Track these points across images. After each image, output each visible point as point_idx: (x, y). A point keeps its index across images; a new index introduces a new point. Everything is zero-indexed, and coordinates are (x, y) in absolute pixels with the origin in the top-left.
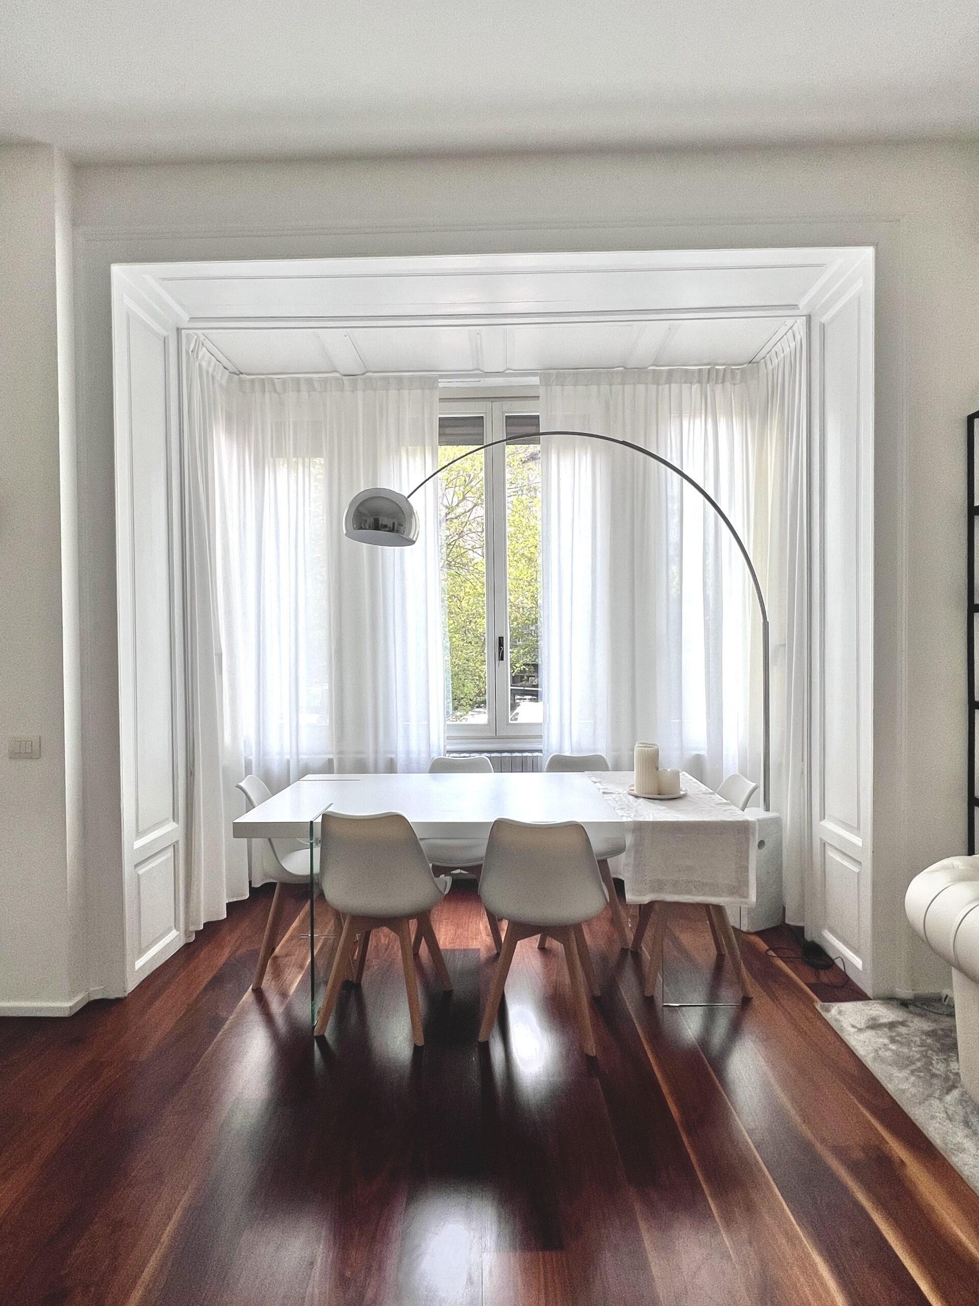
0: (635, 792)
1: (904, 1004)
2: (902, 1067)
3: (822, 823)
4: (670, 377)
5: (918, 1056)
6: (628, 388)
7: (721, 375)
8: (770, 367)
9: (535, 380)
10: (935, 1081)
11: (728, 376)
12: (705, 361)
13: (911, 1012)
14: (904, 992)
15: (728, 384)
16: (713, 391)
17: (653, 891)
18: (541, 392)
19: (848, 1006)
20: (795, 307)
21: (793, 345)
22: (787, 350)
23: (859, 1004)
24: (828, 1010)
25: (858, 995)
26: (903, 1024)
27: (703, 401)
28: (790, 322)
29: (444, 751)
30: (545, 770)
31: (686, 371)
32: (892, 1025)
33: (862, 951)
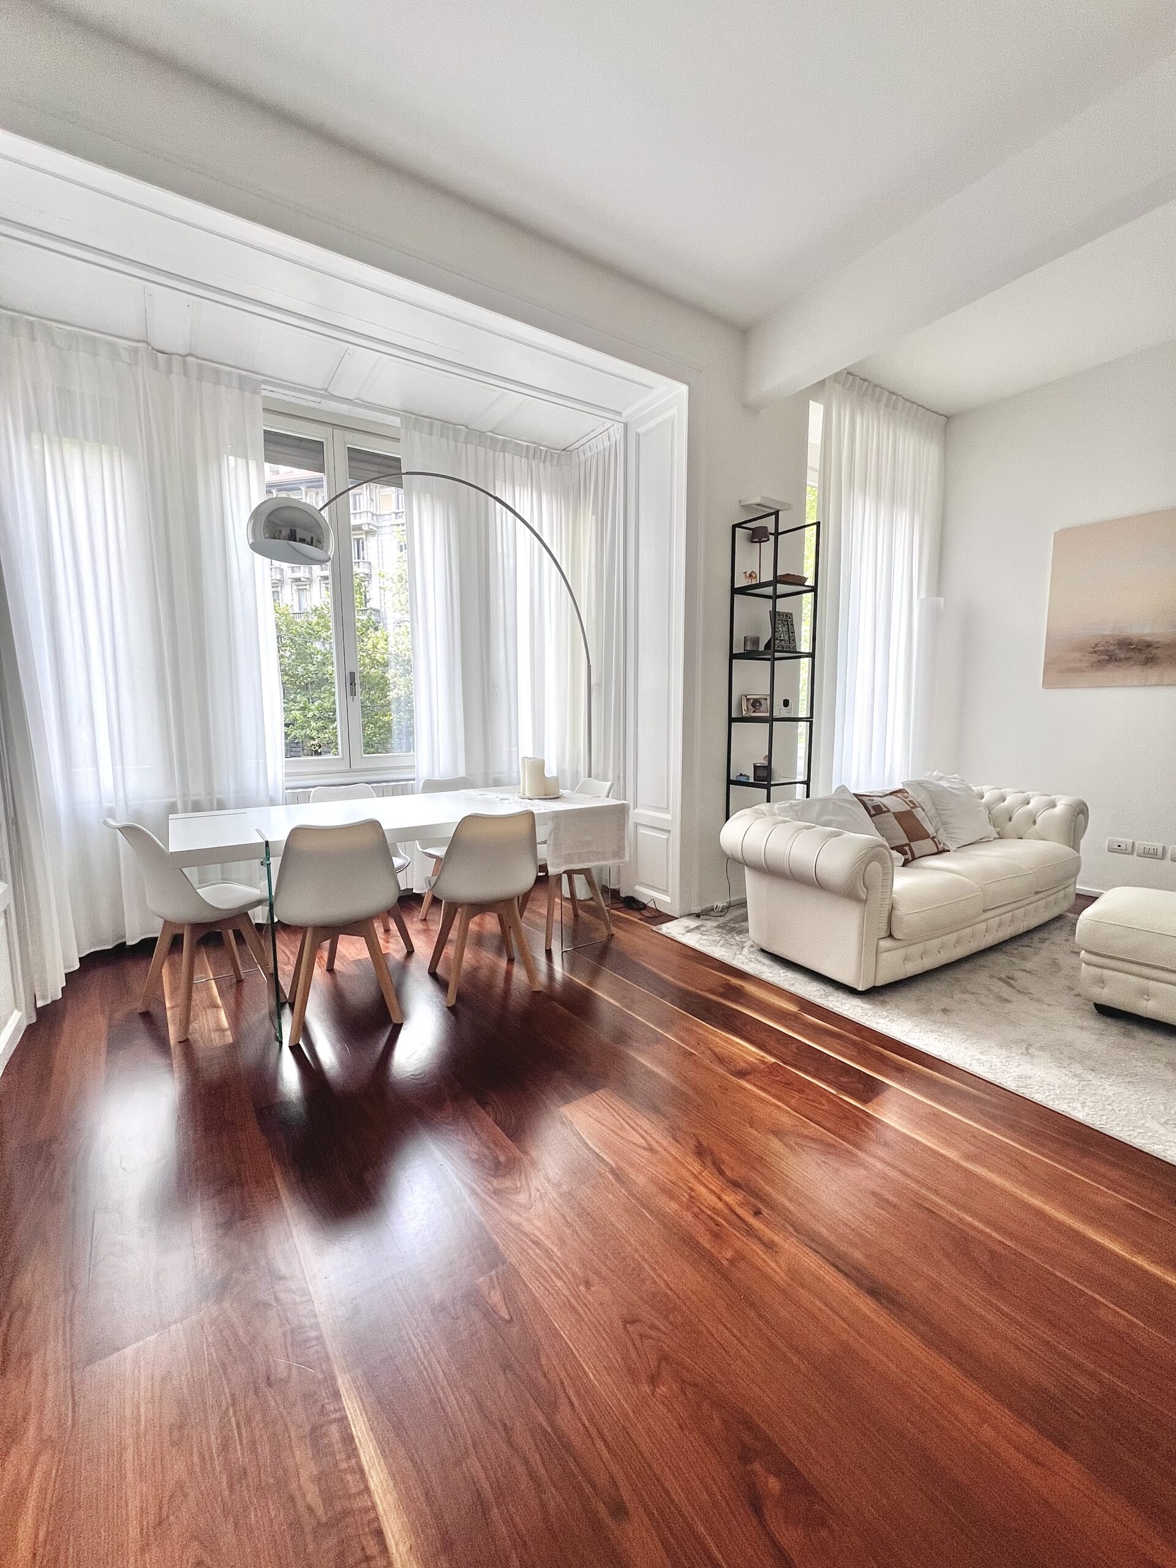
0: (527, 795)
1: (698, 916)
2: (716, 946)
3: (636, 811)
4: (504, 446)
5: (719, 938)
6: (471, 447)
7: (543, 454)
8: (582, 457)
9: (396, 421)
10: (733, 947)
11: (549, 457)
12: (533, 440)
13: (703, 919)
14: (697, 909)
15: (548, 464)
16: (538, 467)
17: (566, 863)
18: (402, 434)
19: (668, 924)
20: (620, 414)
21: (607, 444)
22: (601, 448)
23: (675, 922)
24: (661, 929)
25: (671, 918)
26: (702, 926)
27: (530, 474)
28: (609, 424)
29: (283, 786)
30: (420, 792)
31: (517, 444)
32: (697, 928)
33: (670, 890)
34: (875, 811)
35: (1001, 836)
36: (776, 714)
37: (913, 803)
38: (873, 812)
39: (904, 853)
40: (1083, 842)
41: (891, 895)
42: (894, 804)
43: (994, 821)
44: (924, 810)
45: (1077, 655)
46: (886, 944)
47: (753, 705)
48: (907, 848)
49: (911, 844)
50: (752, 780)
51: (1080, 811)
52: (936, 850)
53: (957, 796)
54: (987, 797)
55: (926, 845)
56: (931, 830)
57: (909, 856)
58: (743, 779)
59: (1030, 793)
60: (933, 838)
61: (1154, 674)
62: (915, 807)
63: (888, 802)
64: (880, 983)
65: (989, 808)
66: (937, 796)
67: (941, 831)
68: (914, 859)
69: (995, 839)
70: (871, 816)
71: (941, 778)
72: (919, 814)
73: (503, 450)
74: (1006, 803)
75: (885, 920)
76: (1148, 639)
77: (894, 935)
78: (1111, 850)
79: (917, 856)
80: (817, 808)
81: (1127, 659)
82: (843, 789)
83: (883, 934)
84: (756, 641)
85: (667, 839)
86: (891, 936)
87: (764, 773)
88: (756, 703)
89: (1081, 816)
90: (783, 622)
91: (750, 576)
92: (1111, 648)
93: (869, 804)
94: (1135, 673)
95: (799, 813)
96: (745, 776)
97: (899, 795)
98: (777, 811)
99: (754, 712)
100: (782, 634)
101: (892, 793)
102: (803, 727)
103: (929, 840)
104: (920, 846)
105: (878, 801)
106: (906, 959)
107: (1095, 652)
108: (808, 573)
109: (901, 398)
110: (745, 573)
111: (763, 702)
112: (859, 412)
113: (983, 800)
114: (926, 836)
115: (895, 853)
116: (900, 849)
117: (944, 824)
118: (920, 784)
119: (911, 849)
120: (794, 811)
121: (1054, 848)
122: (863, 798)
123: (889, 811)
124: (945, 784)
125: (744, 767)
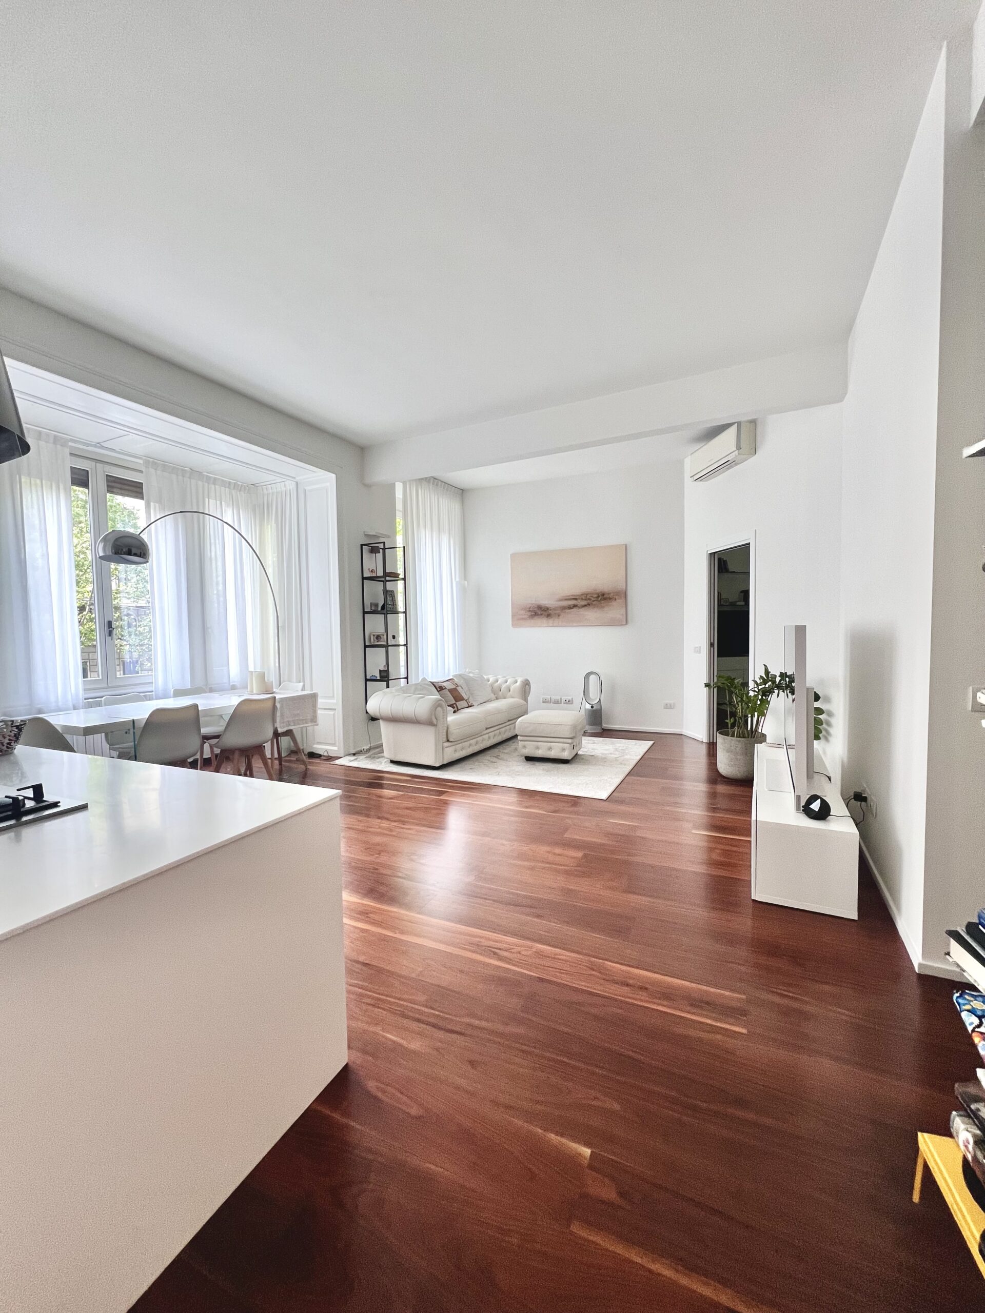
4: (215, 481)
5: (369, 761)
6: (193, 481)
7: (240, 487)
9: (139, 461)
10: (375, 763)
11: (243, 489)
13: (359, 755)
14: (354, 751)
15: (243, 493)
16: (237, 494)
18: (145, 470)
19: (338, 760)
21: (284, 489)
22: (279, 490)
23: (343, 758)
24: (334, 763)
25: (340, 757)
27: (231, 499)
28: (285, 480)
29: (81, 697)
31: (223, 480)
32: (357, 759)
33: (337, 744)
34: (440, 689)
35: (497, 699)
36: (390, 644)
37: (456, 684)
38: (439, 690)
39: (454, 708)
40: (529, 698)
41: (447, 722)
42: (448, 685)
43: (494, 692)
44: (462, 688)
45: (523, 612)
46: (447, 744)
47: (377, 638)
48: (455, 705)
49: (457, 703)
50: (378, 678)
51: (526, 684)
52: (467, 706)
53: (477, 680)
54: (491, 680)
55: (463, 704)
56: (465, 697)
57: (456, 709)
58: (375, 678)
59: (507, 677)
60: (466, 700)
61: (551, 621)
62: (458, 686)
63: (444, 684)
64: (445, 762)
65: (492, 686)
66: (467, 680)
67: (471, 698)
68: (458, 710)
69: (494, 700)
70: (438, 691)
71: (470, 673)
72: (459, 689)
73: (214, 484)
74: (498, 683)
75: (445, 734)
76: (548, 606)
77: (450, 740)
78: (543, 702)
79: (459, 708)
80: (413, 688)
81: (542, 614)
82: (424, 679)
83: (445, 740)
84: (377, 605)
85: (334, 714)
86: (448, 741)
87: (385, 674)
88: (378, 637)
89: (527, 686)
90: (389, 595)
91: (372, 571)
92: (535, 609)
93: (437, 685)
94: (544, 621)
95: (404, 690)
96: (375, 676)
97: (451, 681)
98: (394, 691)
99: (378, 642)
100: (389, 602)
101: (447, 681)
102: (402, 649)
103: (464, 701)
104: (460, 704)
105: (441, 684)
106: (455, 751)
107: (530, 611)
108: (400, 571)
109: (440, 482)
110: (369, 569)
111: (382, 636)
112: (420, 487)
113: (489, 682)
114: (463, 699)
115: (449, 708)
116: (451, 706)
117: (472, 694)
118: (460, 675)
119: (456, 706)
120: (403, 690)
121: (517, 700)
122: (434, 683)
123: (446, 688)
124: (471, 675)
125: (374, 672)
